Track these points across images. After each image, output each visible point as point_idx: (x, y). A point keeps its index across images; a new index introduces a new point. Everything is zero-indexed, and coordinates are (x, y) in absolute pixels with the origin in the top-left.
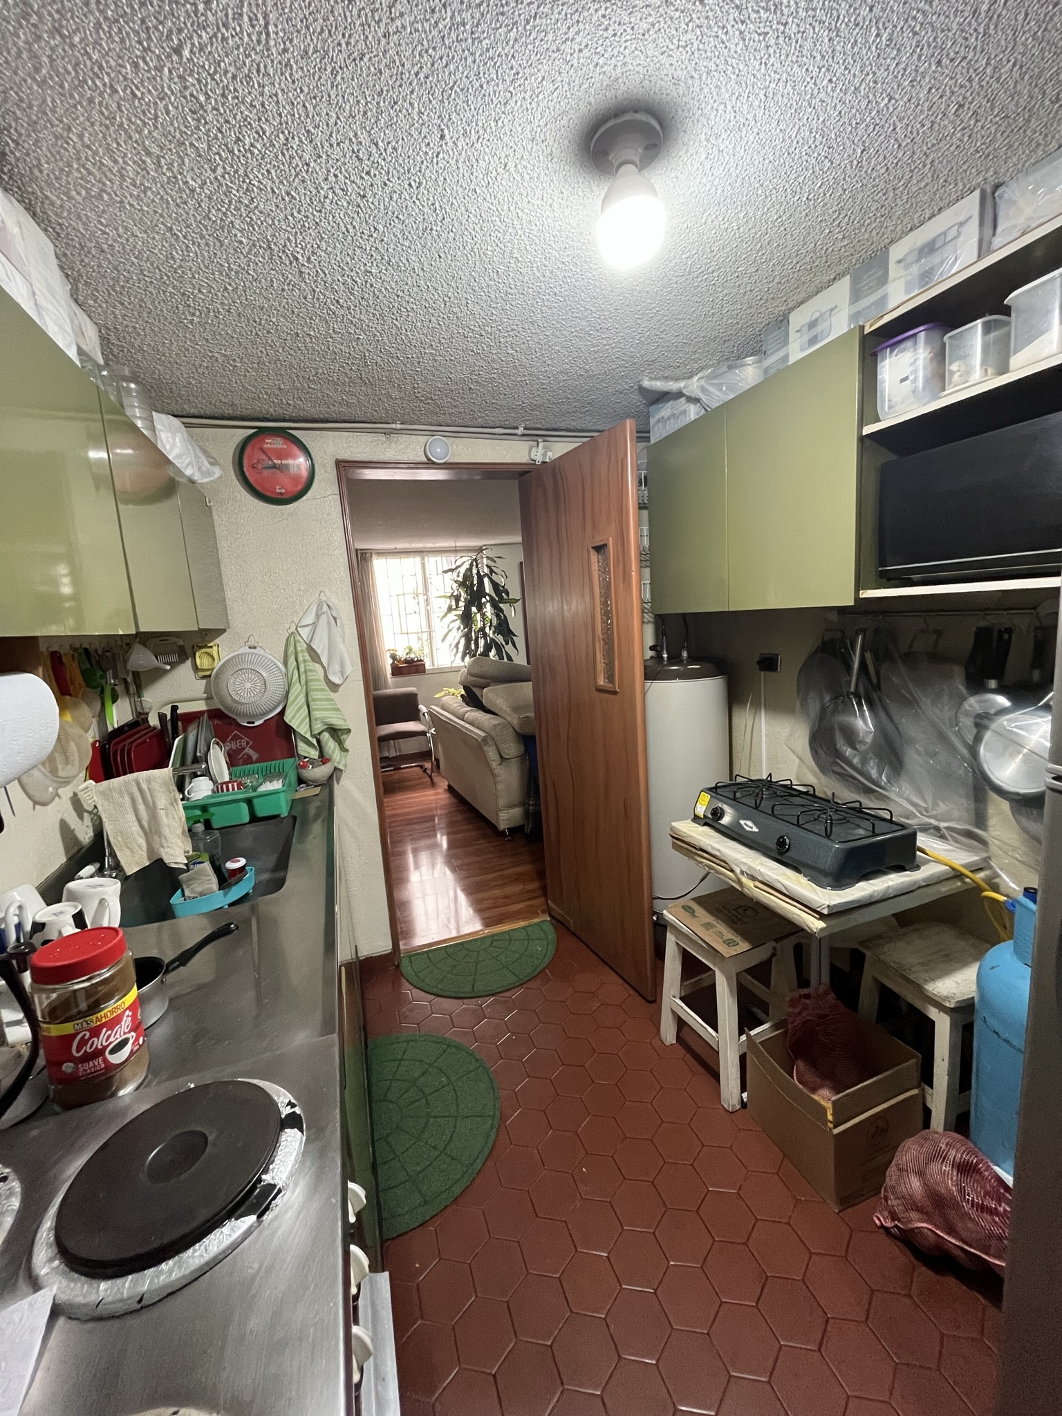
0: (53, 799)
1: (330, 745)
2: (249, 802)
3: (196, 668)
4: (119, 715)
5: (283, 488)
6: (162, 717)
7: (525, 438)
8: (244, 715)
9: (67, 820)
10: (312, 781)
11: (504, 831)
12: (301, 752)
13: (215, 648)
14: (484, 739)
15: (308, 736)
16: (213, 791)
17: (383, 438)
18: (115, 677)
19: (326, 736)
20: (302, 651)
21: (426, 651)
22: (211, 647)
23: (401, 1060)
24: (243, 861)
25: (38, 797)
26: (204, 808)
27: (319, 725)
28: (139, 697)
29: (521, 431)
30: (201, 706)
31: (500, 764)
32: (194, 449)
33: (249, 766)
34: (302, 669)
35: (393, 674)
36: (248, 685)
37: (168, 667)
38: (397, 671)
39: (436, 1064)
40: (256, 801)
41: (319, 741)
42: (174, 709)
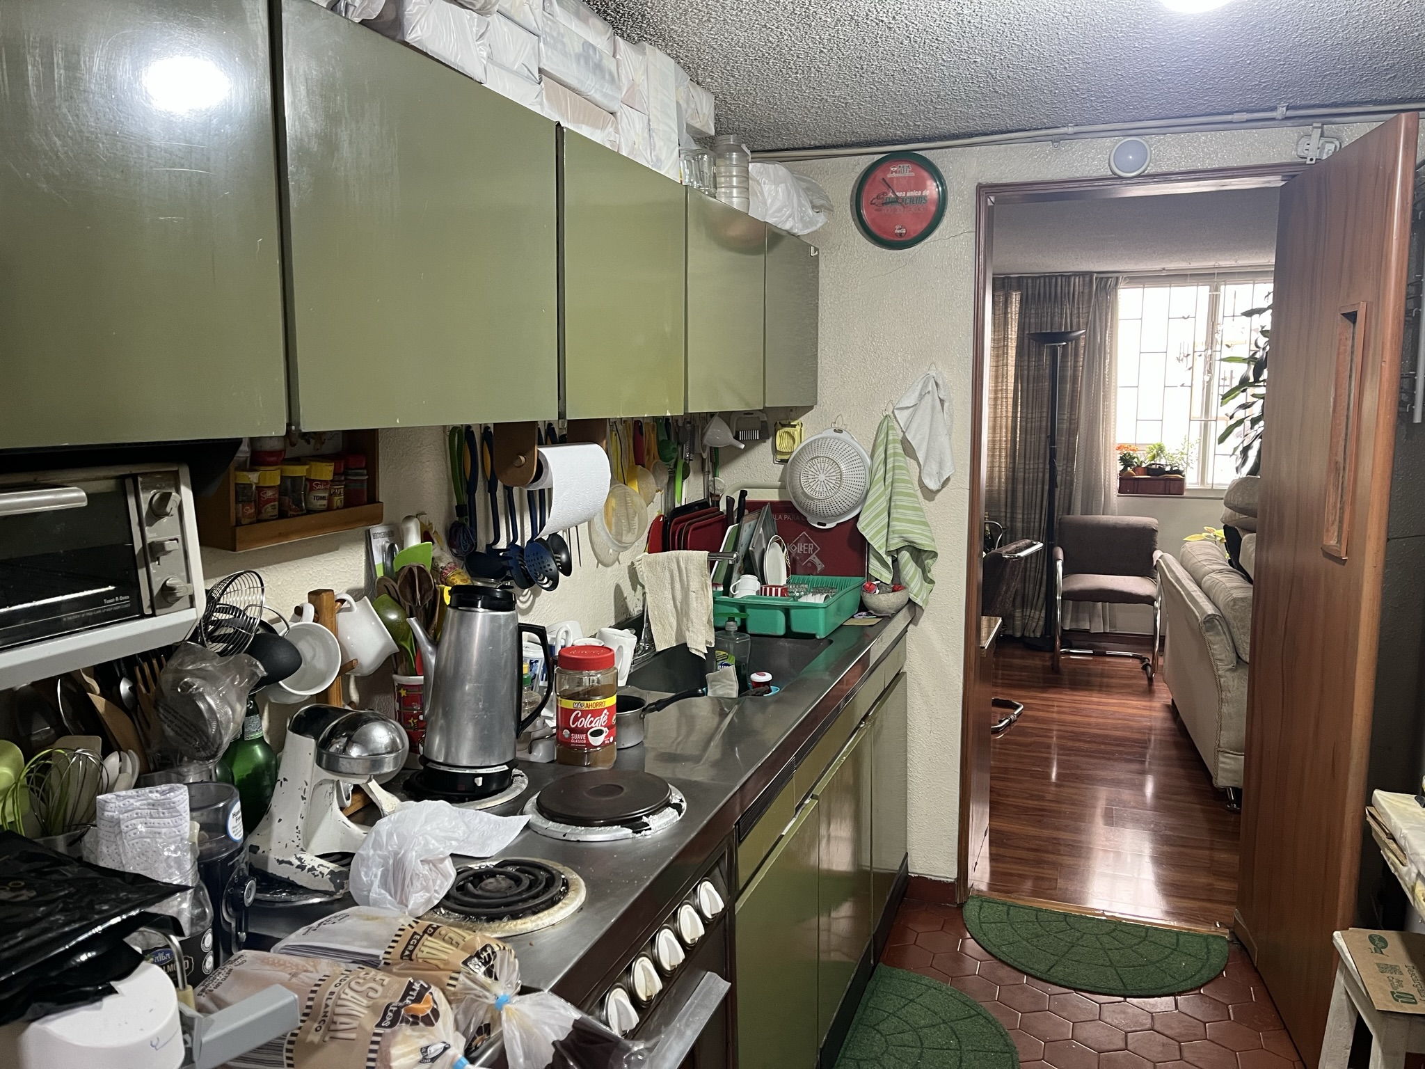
0: (614, 563)
1: (910, 569)
2: (787, 611)
3: (775, 451)
4: (688, 494)
5: (903, 227)
6: (730, 502)
7: (1289, 123)
8: (815, 514)
9: (622, 586)
10: (875, 611)
11: (1225, 789)
12: (872, 572)
13: (798, 428)
14: (1210, 619)
15: (882, 552)
16: (757, 592)
17: (1048, 147)
18: (691, 451)
19: (905, 556)
20: (894, 441)
21: (1195, 453)
22: (794, 426)
23: (912, 1001)
24: (767, 677)
25: (602, 557)
26: (742, 607)
27: (897, 540)
28: (714, 476)
29: (1281, 111)
30: (773, 496)
31: (1232, 670)
32: (799, 196)
33: (811, 577)
34: (890, 466)
35: (1121, 491)
36: (822, 477)
37: (743, 446)
38: (1128, 485)
39: (952, 1024)
40: (793, 612)
41: (895, 561)
42: (743, 494)
